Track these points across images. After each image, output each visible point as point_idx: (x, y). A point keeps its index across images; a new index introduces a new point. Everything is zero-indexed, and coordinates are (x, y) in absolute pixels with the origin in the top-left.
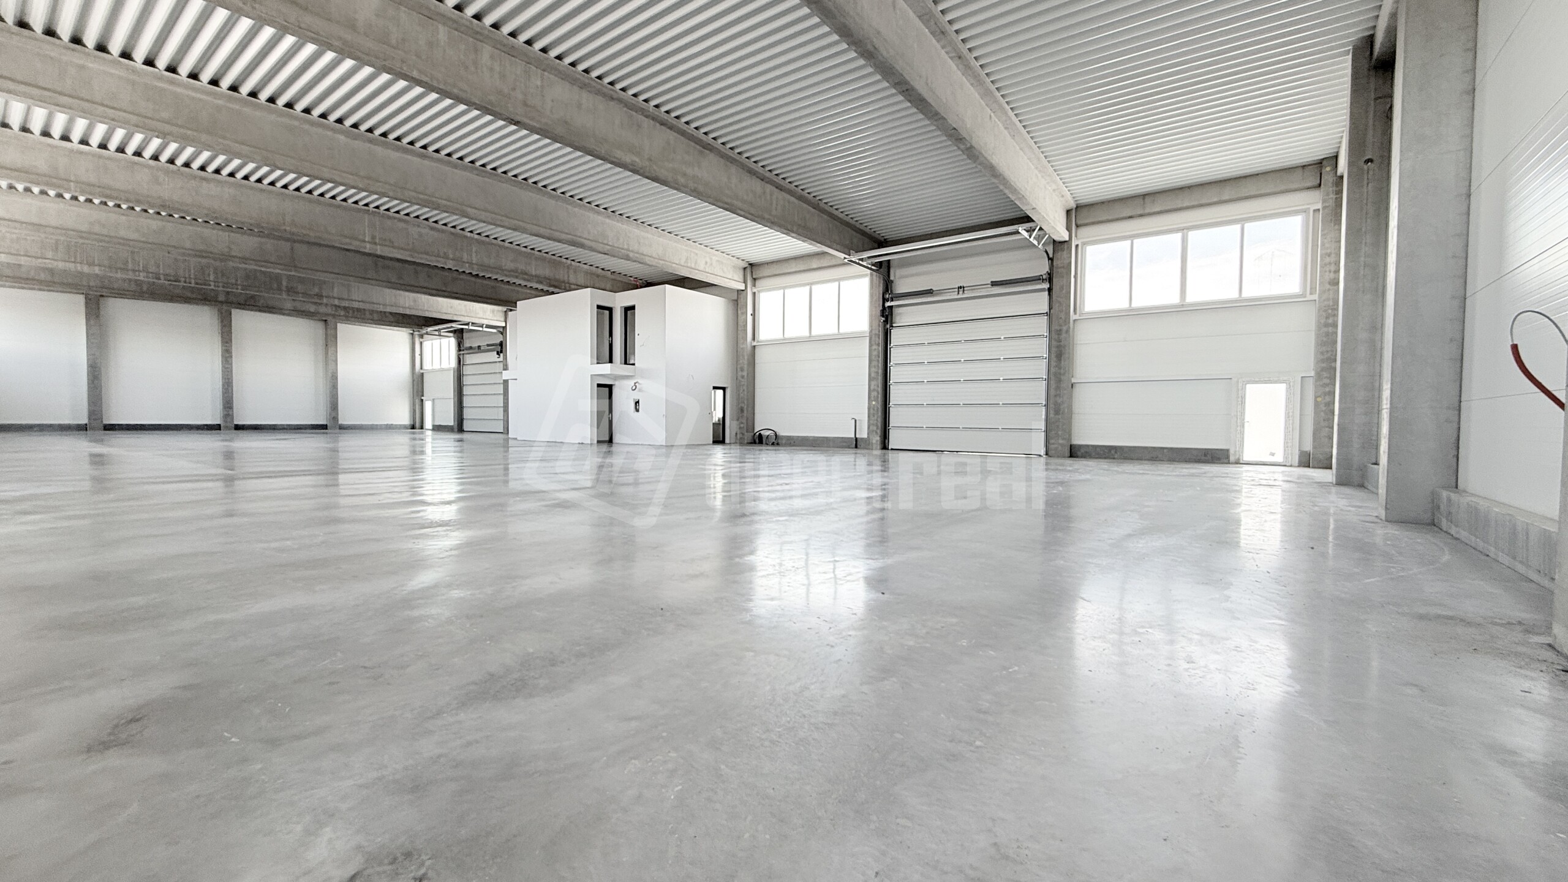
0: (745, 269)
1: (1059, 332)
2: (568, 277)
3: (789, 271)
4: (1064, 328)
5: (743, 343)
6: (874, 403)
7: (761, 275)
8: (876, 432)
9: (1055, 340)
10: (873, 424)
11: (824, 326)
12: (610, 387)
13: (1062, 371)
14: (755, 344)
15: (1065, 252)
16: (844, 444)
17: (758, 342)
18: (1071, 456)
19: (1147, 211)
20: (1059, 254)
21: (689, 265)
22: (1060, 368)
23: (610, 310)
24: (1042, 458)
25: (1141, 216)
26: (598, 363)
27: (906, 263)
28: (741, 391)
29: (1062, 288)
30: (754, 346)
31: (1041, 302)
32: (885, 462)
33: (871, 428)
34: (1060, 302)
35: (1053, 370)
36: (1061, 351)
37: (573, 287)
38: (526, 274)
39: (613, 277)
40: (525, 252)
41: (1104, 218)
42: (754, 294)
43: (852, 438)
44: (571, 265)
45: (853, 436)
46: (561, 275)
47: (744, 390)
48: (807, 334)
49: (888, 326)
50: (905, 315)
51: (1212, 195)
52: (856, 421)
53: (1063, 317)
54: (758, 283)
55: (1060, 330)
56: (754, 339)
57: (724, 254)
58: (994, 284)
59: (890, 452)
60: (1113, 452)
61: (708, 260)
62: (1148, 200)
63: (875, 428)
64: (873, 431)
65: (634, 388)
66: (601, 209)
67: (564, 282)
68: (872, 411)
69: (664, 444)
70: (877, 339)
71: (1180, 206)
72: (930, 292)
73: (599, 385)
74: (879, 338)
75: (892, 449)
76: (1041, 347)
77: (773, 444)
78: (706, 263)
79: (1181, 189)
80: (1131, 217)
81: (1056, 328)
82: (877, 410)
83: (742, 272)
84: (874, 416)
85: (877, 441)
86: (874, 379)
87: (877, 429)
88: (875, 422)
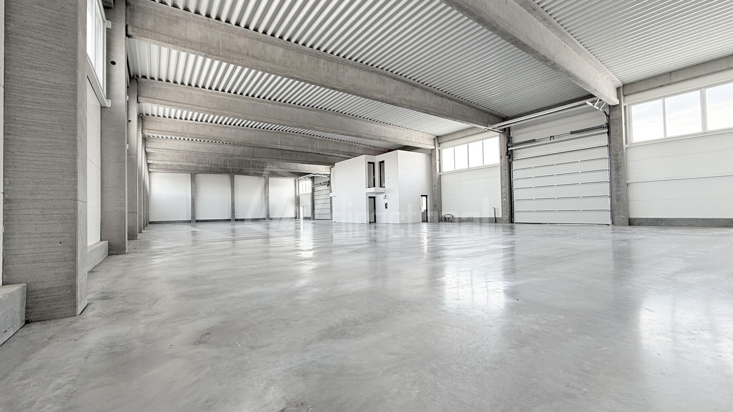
0: (434, 139)
1: (616, 155)
2: (356, 150)
3: (457, 138)
4: (620, 153)
5: (435, 174)
6: (504, 199)
7: (442, 141)
8: (507, 214)
9: (614, 160)
10: (504, 211)
11: (476, 162)
12: (374, 198)
13: (620, 177)
14: (440, 174)
15: (617, 111)
16: (489, 221)
17: (442, 173)
18: (630, 225)
19: (673, 81)
20: (614, 112)
21: (408, 140)
22: (619, 175)
23: (373, 163)
24: (610, 227)
25: (669, 84)
26: (369, 187)
28: (435, 197)
29: (616, 131)
30: (440, 175)
31: (604, 140)
32: (512, 228)
34: (616, 139)
35: (613, 176)
36: (618, 166)
37: (357, 155)
38: (338, 151)
39: (374, 149)
40: (338, 142)
41: (643, 89)
42: (439, 150)
43: (493, 218)
44: (357, 145)
45: (494, 217)
46: (352, 150)
47: (436, 196)
48: (467, 167)
49: (511, 160)
50: (520, 154)
52: (495, 209)
53: (618, 146)
54: (441, 145)
55: (617, 154)
56: (440, 171)
57: (424, 133)
58: (572, 133)
59: (515, 224)
61: (417, 137)
62: (673, 75)
64: (505, 214)
65: (385, 198)
66: (368, 120)
67: (354, 153)
68: (503, 204)
69: (399, 223)
71: (697, 75)
72: (534, 141)
73: (370, 197)
74: (506, 166)
75: (516, 223)
76: (605, 164)
77: (451, 222)
78: (416, 138)
80: (662, 86)
81: (614, 153)
82: (507, 203)
83: (433, 141)
84: (505, 206)
85: (507, 219)
86: (504, 187)
87: (507, 213)
88: (506, 209)
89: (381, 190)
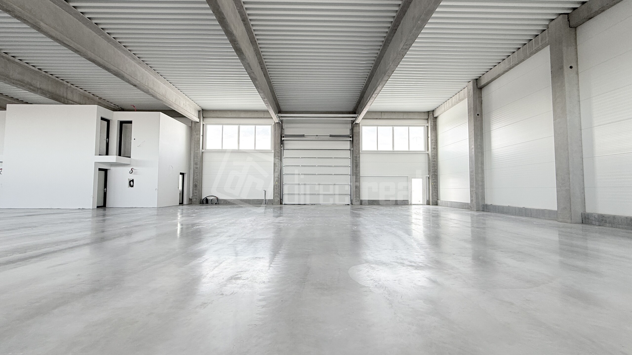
0: (199, 111)
1: (356, 157)
2: (67, 94)
3: (226, 116)
4: (358, 156)
5: (197, 150)
6: (277, 183)
7: (208, 116)
8: (278, 197)
9: (355, 160)
10: (276, 193)
12: (106, 171)
13: (358, 172)
14: (203, 151)
15: (357, 128)
16: (259, 203)
17: (205, 150)
18: (361, 205)
19: (383, 117)
21: (176, 103)
22: (357, 171)
23: (108, 121)
24: (349, 206)
25: (380, 119)
27: (289, 122)
28: (195, 175)
29: (357, 141)
30: (203, 152)
31: (347, 145)
32: (281, 208)
33: (275, 194)
34: (356, 146)
35: (354, 171)
36: (357, 164)
37: (71, 102)
39: (100, 101)
42: (203, 125)
43: (263, 200)
44: (70, 87)
45: (264, 198)
46: (61, 91)
47: (197, 175)
49: (282, 149)
50: (289, 144)
51: (401, 116)
52: (265, 191)
53: (357, 151)
54: (205, 120)
55: (357, 156)
56: (203, 148)
57: (193, 102)
58: (331, 136)
59: (283, 205)
60: (374, 202)
62: (383, 114)
63: (277, 195)
64: (276, 196)
65: (131, 172)
67: (63, 97)
68: (275, 187)
69: (157, 207)
70: (278, 154)
71: (392, 118)
72: (303, 136)
73: (100, 169)
75: (284, 204)
76: (348, 162)
77: (216, 204)
78: (184, 104)
79: (392, 112)
80: (377, 119)
81: (355, 155)
82: (279, 186)
83: (198, 113)
84: (277, 189)
85: (278, 200)
86: (277, 172)
87: (278, 195)
88: (277, 192)
89: (123, 160)
